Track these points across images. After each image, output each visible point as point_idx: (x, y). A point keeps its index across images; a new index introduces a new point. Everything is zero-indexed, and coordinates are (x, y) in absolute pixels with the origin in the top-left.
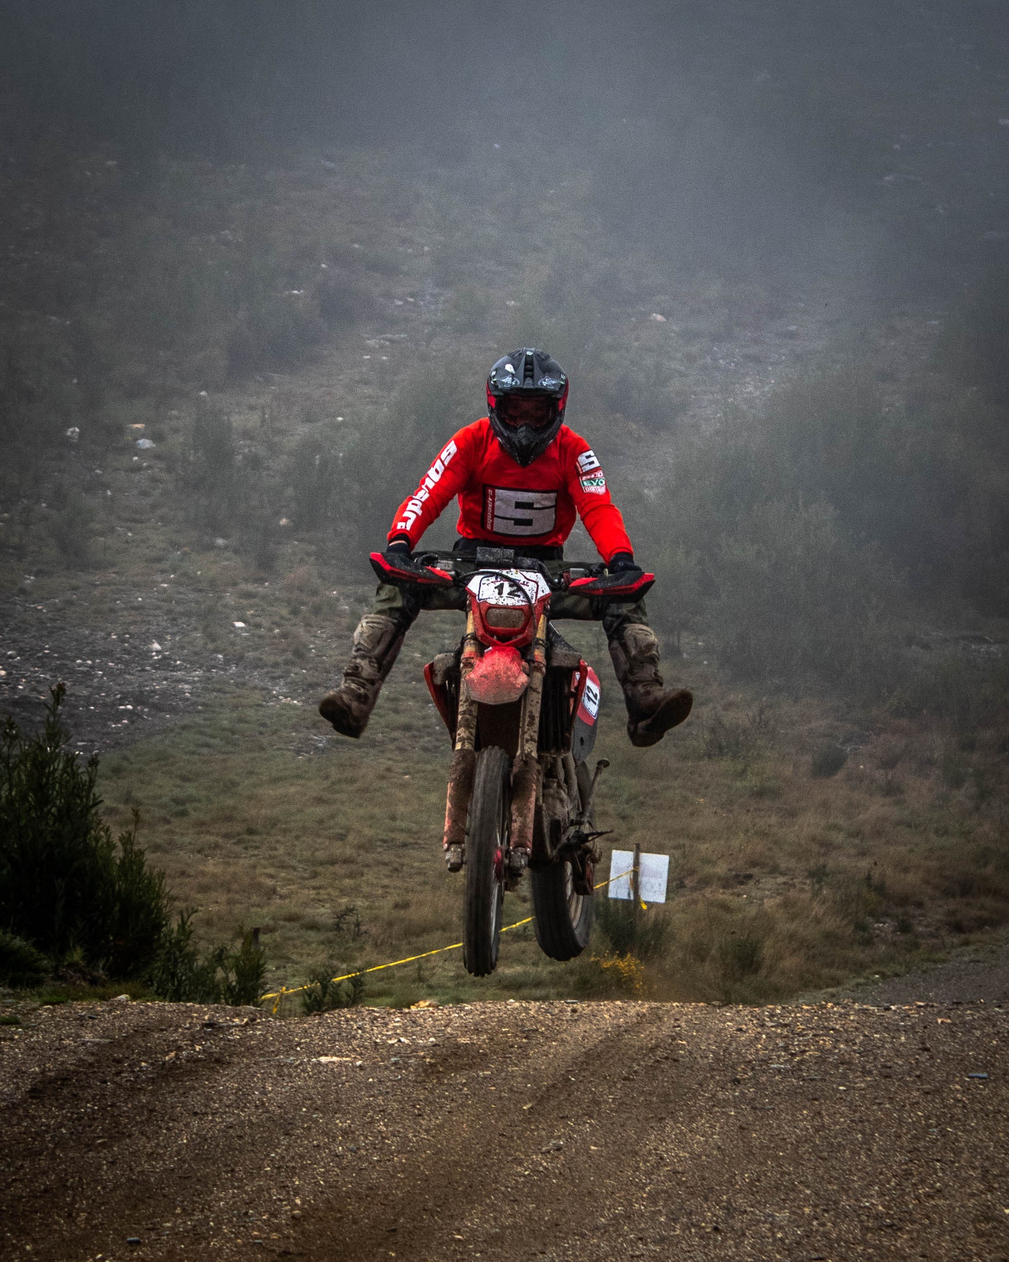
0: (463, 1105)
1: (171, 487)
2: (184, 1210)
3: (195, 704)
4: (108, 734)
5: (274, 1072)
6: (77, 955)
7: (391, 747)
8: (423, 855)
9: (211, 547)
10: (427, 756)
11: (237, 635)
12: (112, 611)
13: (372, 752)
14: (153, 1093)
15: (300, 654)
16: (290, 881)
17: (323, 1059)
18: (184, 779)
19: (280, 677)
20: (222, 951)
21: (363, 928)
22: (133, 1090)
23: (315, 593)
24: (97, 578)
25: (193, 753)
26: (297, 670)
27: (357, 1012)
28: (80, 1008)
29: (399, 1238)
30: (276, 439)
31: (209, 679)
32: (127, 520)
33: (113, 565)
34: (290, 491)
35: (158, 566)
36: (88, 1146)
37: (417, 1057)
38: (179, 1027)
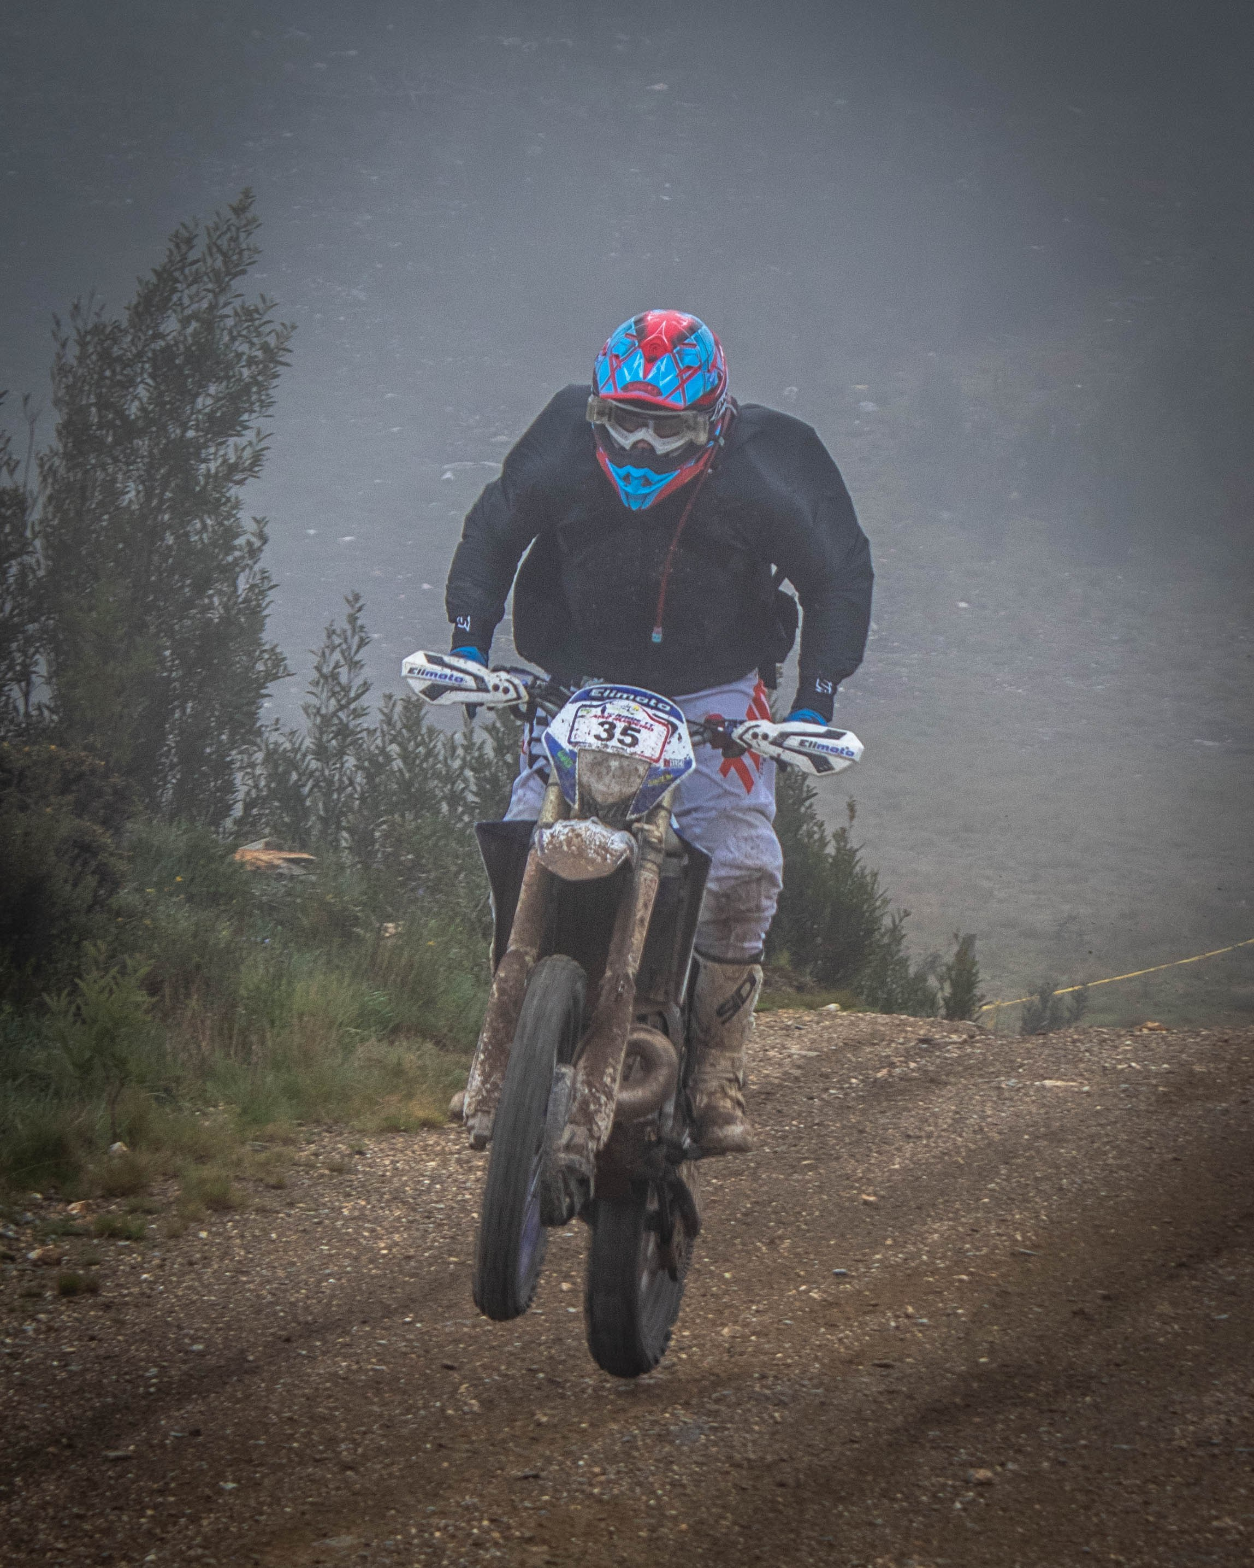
2: (895, 1241)
5: (994, 1094)
6: (785, 959)
10: (1160, 754)
14: (864, 1112)
16: (1008, 885)
17: (1048, 1083)
20: (934, 957)
21: (1086, 938)
22: (842, 1109)
27: (1084, 1033)
28: (787, 1016)
36: (793, 1167)
37: (1148, 1085)
38: (892, 1041)
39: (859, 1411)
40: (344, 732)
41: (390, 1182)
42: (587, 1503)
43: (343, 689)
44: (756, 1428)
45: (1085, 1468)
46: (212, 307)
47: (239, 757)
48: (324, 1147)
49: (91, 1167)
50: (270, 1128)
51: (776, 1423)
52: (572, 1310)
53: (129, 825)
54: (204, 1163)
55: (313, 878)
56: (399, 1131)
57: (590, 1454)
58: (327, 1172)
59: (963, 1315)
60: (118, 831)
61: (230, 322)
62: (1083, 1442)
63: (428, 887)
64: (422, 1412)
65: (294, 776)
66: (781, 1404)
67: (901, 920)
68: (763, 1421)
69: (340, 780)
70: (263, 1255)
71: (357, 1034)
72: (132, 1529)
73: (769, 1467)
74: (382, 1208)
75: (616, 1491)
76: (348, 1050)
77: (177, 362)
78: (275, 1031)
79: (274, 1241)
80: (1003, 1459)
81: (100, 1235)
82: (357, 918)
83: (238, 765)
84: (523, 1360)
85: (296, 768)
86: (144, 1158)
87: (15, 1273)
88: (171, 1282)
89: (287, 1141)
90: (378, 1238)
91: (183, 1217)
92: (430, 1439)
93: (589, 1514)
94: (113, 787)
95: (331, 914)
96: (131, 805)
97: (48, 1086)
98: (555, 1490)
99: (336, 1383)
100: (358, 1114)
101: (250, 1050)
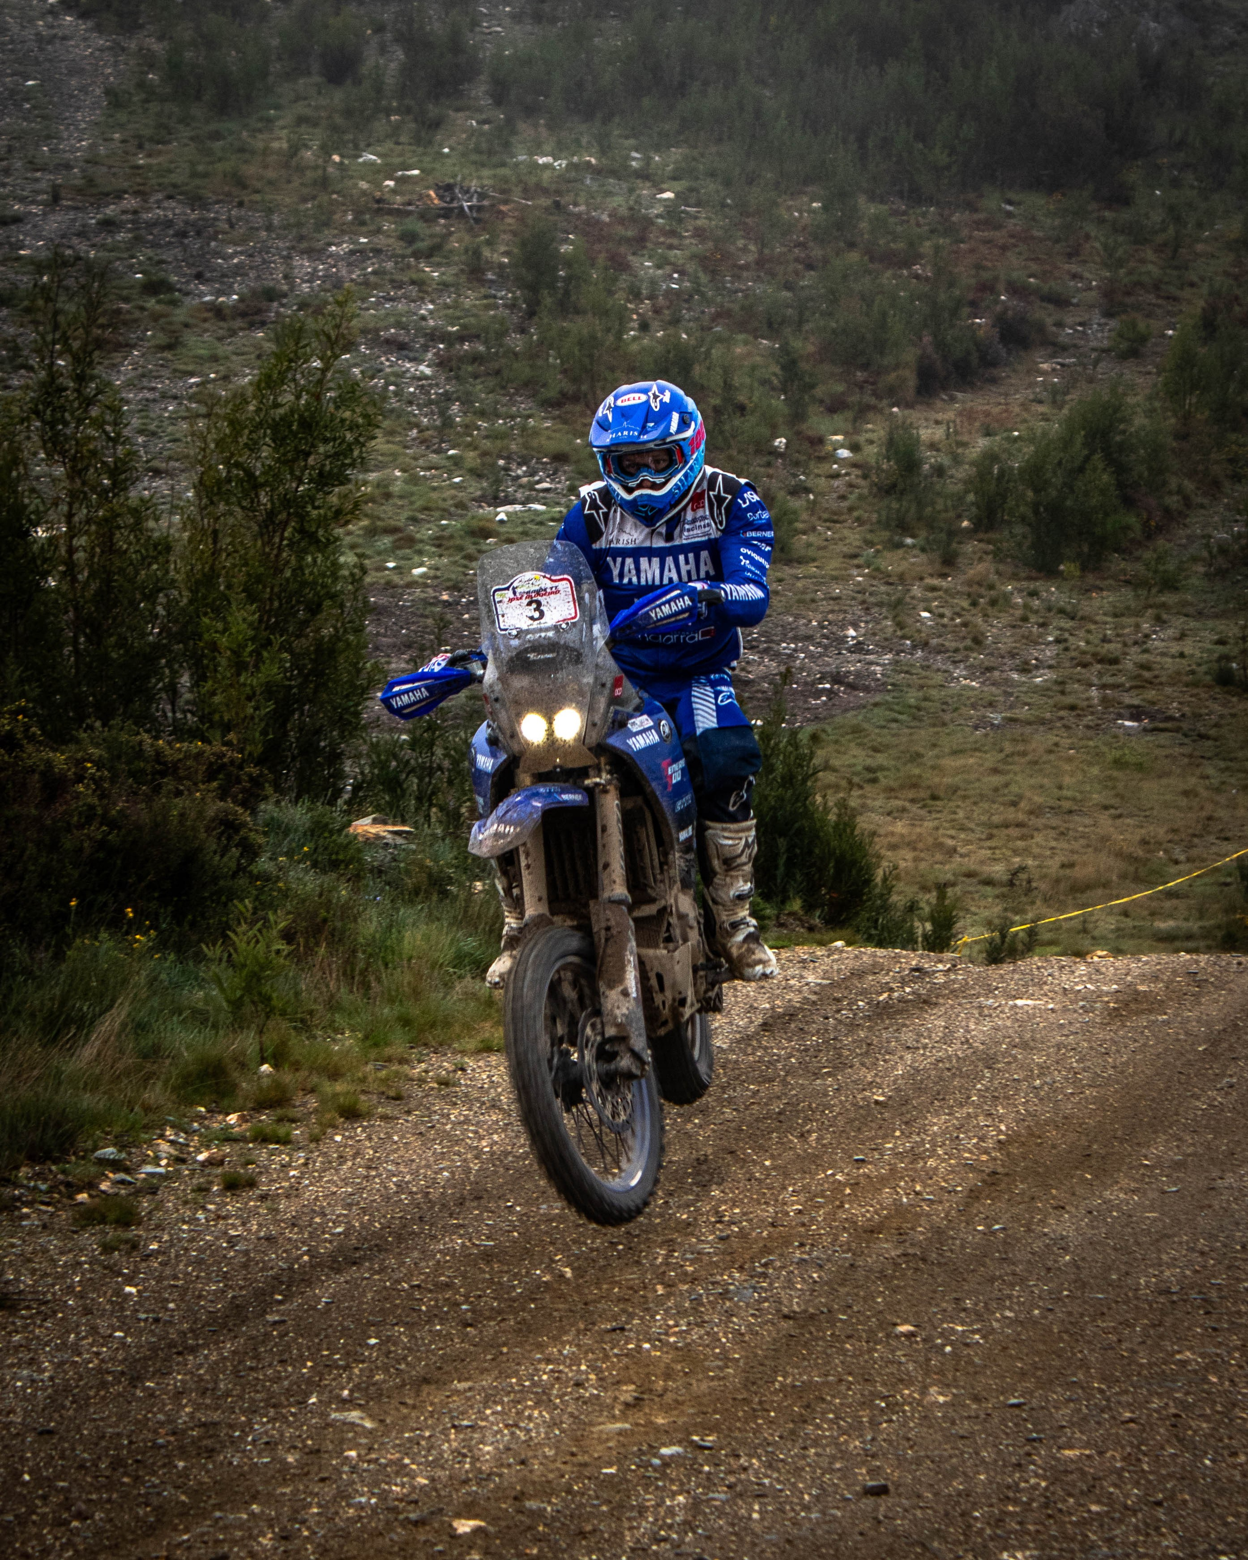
0: (1145, 1045)
1: (866, 491)
2: (902, 1133)
3: (885, 684)
4: (808, 709)
5: (976, 1012)
6: (796, 905)
7: (1058, 724)
8: (1087, 821)
9: (900, 545)
10: (1090, 733)
11: (923, 624)
12: (813, 601)
13: (1042, 728)
14: (870, 1028)
15: (978, 641)
16: (968, 842)
17: (1019, 1002)
18: (876, 750)
19: (960, 662)
21: (1034, 885)
22: (853, 1026)
23: (991, 587)
24: (800, 571)
25: (884, 727)
26: (975, 655)
27: (1047, 961)
28: (802, 952)
29: (1093, 1162)
30: (960, 451)
31: (897, 662)
32: (826, 521)
33: (814, 560)
34: (971, 497)
35: (856, 562)
36: (815, 1074)
37: (1101, 1002)
38: (889, 970)
39: (881, 1272)
41: (487, 1092)
42: (665, 1349)
44: (799, 1286)
45: (1070, 1314)
46: (321, 381)
47: (348, 749)
48: (433, 1065)
49: (244, 1085)
50: (388, 1051)
51: (815, 1282)
53: (263, 806)
54: (336, 1080)
55: (414, 847)
56: (492, 1051)
57: (665, 1310)
58: (436, 1085)
59: (961, 1191)
60: (254, 812)
61: (335, 395)
62: (1066, 1293)
64: (526, 1279)
65: (394, 764)
66: (818, 1267)
67: (890, 874)
68: (804, 1281)
69: (431, 766)
70: (388, 1154)
71: (455, 973)
72: (296, 1377)
73: (812, 1317)
74: (482, 1114)
75: (688, 1340)
76: (448, 986)
77: (293, 428)
78: (389, 971)
79: (396, 1143)
81: (254, 1140)
82: (451, 878)
83: (347, 755)
85: (395, 758)
86: (287, 1077)
87: (186, 1172)
88: (314, 1177)
89: (402, 1061)
90: (481, 1138)
91: (321, 1124)
92: (534, 1300)
93: (667, 1358)
94: (250, 775)
95: (430, 875)
96: (263, 789)
97: (207, 1020)
98: (639, 1340)
99: (453, 1256)
100: (459, 1037)
101: (369, 988)
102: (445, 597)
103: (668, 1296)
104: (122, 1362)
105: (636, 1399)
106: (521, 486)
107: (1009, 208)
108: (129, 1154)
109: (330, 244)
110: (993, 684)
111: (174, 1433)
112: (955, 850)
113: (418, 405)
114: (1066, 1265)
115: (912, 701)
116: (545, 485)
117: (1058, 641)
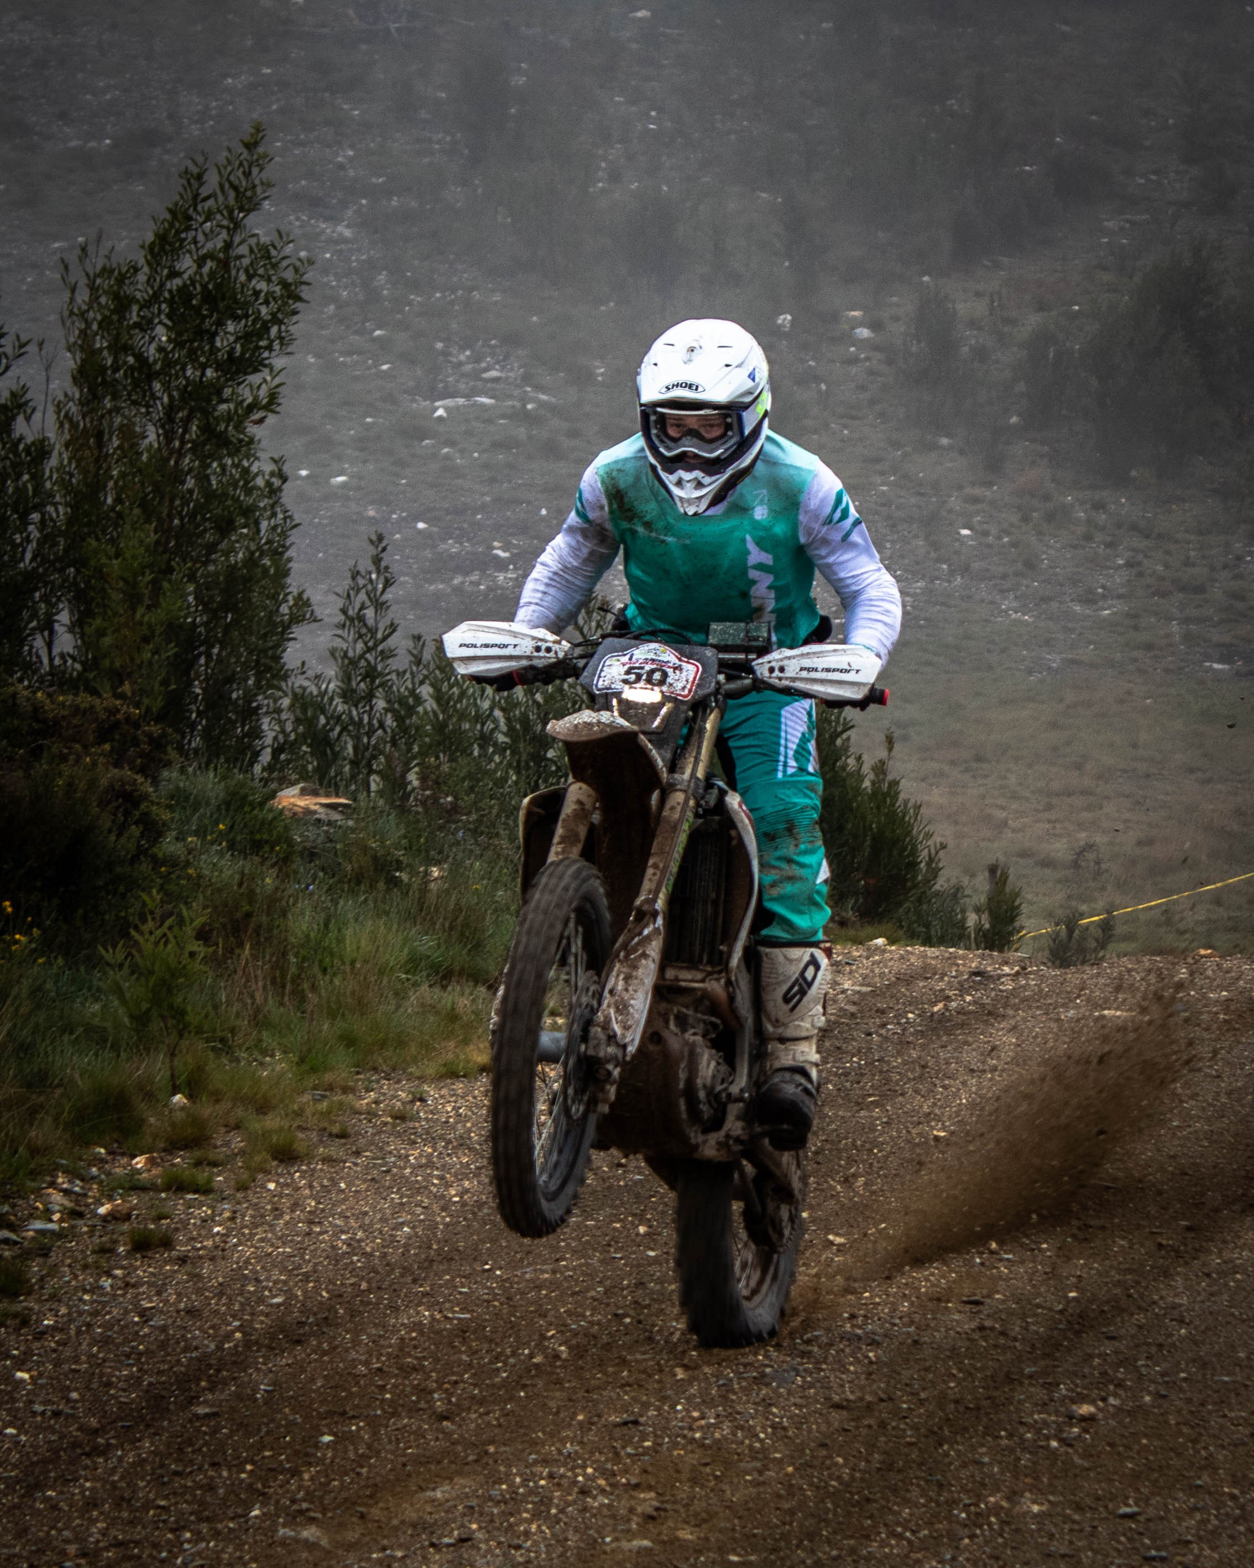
5: (1053, 1026)
9: (934, 447)
11: (962, 544)
14: (923, 1047)
15: (1030, 565)
17: (1106, 1012)
19: (1009, 590)
20: (958, 889)
21: (1104, 866)
22: (903, 1044)
23: (1047, 498)
25: (916, 671)
30: (1006, 329)
31: (931, 591)
34: (1021, 387)
35: (879, 467)
36: (858, 1104)
37: (1209, 1012)
38: (944, 975)
39: (953, 1349)
40: (370, 674)
41: (453, 1128)
42: (689, 1448)
43: (370, 630)
44: (852, 1368)
45: (1189, 1401)
46: (228, 246)
47: (266, 702)
48: (384, 1094)
49: (152, 1120)
50: (328, 1077)
51: (871, 1362)
52: (652, 1254)
53: (165, 774)
54: (265, 1114)
55: (350, 823)
56: (458, 1077)
57: (688, 1399)
58: (389, 1119)
59: (1048, 1249)
60: (155, 782)
61: (246, 262)
62: (1183, 1375)
63: (469, 829)
64: (512, 1360)
65: (322, 720)
66: (874, 1344)
67: (937, 853)
68: (858, 1361)
69: (370, 723)
70: (334, 1205)
71: (408, 980)
72: (233, 1484)
73: (869, 1407)
74: (449, 1155)
75: (717, 1435)
76: (400, 995)
77: (194, 302)
78: (327, 978)
79: (343, 1191)
80: (1103, 1394)
81: (167, 1188)
82: (399, 862)
83: (264, 710)
84: (608, 1305)
85: (323, 711)
86: (206, 1110)
87: (85, 1229)
88: (243, 1234)
89: (346, 1090)
90: (448, 1185)
91: (248, 1168)
92: (524, 1387)
93: (693, 1459)
94: (149, 735)
95: (375, 858)
96: (166, 754)
97: (106, 1041)
98: (656, 1436)
99: (421, 1333)
100: (415, 1060)
101: (303, 999)
102: (371, 513)
103: (690, 1381)
104: (15, 1466)
105: (657, 1509)
106: (463, 375)
107: (1065, 28)
108: (13, 1206)
109: (226, 76)
110: (1051, 619)
111: (84, 1555)
112: (1005, 823)
113: (336, 275)
114: (1182, 1339)
115: (950, 640)
116: (493, 374)
117: (1129, 565)
